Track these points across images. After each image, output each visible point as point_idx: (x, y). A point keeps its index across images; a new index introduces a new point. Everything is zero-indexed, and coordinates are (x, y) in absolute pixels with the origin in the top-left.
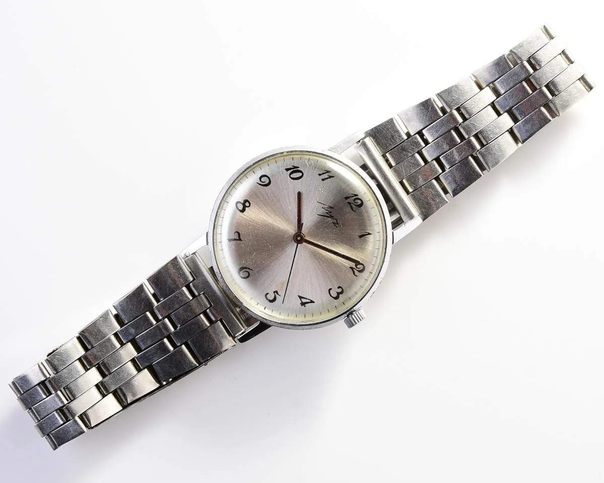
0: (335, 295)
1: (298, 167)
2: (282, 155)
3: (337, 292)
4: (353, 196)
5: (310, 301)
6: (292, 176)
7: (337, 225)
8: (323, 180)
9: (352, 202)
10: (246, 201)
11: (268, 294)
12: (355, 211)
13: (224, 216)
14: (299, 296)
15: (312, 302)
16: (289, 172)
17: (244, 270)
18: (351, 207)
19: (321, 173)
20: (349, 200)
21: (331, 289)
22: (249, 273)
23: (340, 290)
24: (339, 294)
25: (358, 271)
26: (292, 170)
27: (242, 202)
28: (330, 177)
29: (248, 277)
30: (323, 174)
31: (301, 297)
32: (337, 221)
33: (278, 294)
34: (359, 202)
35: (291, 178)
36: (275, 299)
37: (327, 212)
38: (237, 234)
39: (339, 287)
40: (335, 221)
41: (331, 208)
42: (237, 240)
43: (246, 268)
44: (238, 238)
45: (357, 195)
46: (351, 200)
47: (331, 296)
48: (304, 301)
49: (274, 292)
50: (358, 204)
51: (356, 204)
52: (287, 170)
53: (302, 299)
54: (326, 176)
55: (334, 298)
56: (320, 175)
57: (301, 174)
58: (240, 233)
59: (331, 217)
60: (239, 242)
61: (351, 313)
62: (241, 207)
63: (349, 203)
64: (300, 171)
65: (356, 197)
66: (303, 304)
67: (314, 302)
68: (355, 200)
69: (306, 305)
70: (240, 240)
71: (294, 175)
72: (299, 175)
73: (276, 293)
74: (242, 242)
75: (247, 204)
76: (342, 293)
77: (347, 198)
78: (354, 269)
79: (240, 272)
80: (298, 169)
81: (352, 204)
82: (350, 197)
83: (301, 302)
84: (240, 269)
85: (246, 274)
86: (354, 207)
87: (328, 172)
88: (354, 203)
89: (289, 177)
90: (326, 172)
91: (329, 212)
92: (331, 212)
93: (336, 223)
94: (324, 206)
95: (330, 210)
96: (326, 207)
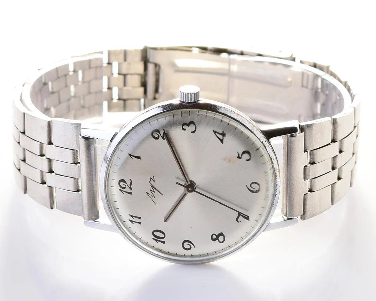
0: (192, 126)
1: (153, 239)
4: (124, 191)
5: (216, 134)
6: (163, 236)
8: (140, 218)
10: (214, 240)
11: (247, 160)
13: (240, 238)
15: (215, 132)
16: (163, 240)
17: (253, 190)
18: (131, 185)
19: (138, 224)
21: (193, 132)
23: (185, 127)
24: (188, 125)
25: (160, 134)
26: (160, 240)
27: (217, 240)
29: (254, 182)
30: (137, 222)
31: (222, 141)
32: (151, 181)
33: (239, 155)
35: (164, 234)
36: (244, 152)
38: (239, 220)
40: (152, 182)
41: (148, 194)
42: (242, 216)
43: (250, 190)
46: (128, 189)
47: (196, 127)
48: (221, 137)
49: (240, 158)
50: (124, 183)
52: (164, 242)
53: (222, 139)
54: (135, 220)
55: (195, 125)
56: (140, 223)
57: (155, 233)
58: (235, 219)
62: (221, 238)
63: (131, 188)
64: (153, 235)
65: (121, 189)
66: (224, 135)
68: (124, 188)
69: (222, 132)
70: (239, 215)
71: (161, 235)
72: (157, 234)
73: (240, 157)
74: (239, 212)
75: (214, 237)
76: (185, 124)
77: (130, 193)
78: (162, 136)
79: (258, 191)
80: (155, 238)
81: (129, 186)
82: (127, 192)
83: (224, 137)
84: (255, 193)
85: (253, 185)
86: (129, 183)
87: (132, 221)
88: (127, 186)
89: (166, 237)
90: (133, 223)
91: (152, 192)
92: (151, 190)
93: (152, 180)
94: (153, 198)
95: (150, 193)
96: (151, 197)
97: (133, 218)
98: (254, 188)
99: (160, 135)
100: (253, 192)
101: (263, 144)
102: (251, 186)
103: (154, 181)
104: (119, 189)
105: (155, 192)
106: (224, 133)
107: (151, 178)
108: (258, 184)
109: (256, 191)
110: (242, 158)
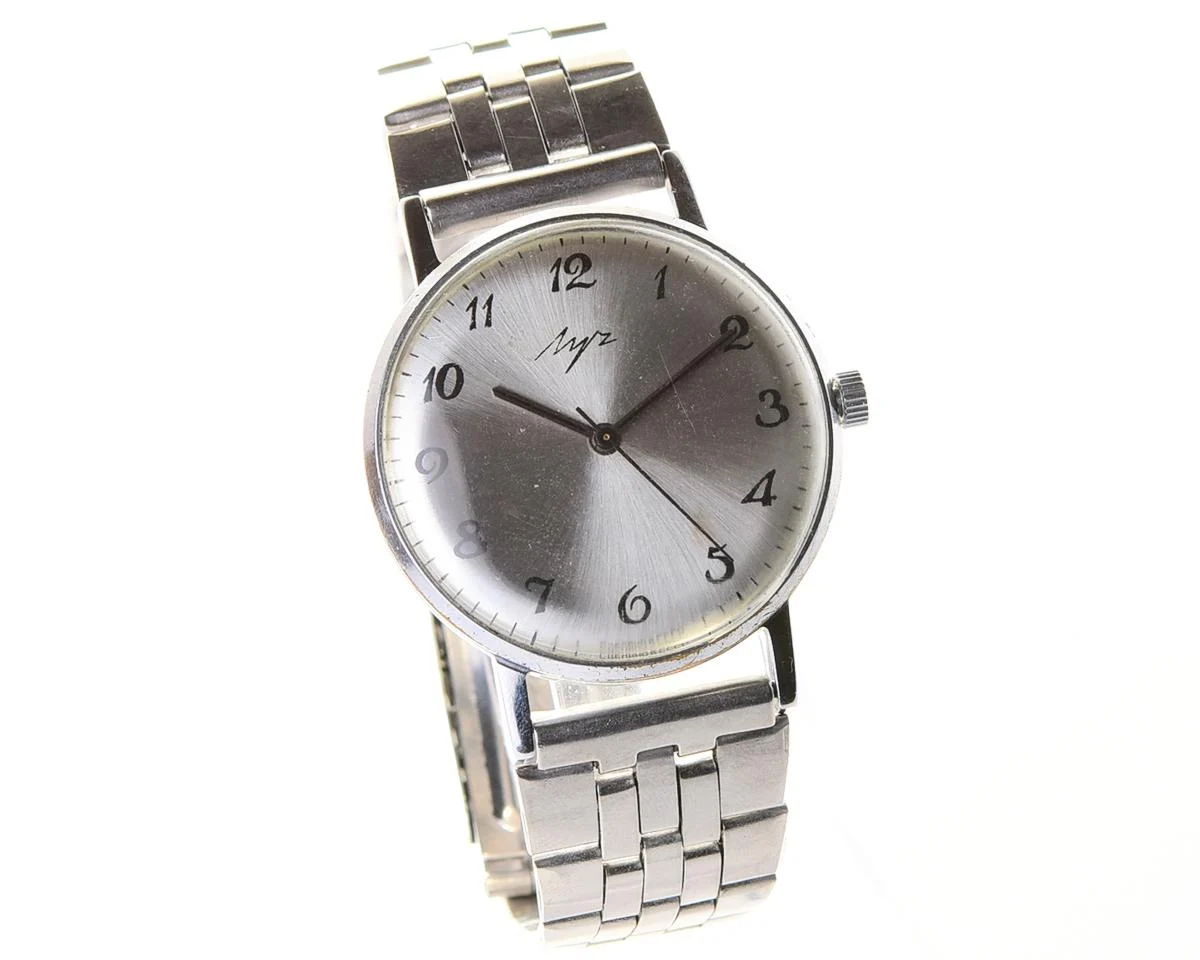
0: (776, 415)
1: (434, 369)
2: (387, 396)
3: (772, 407)
4: (557, 273)
5: (766, 481)
6: (448, 394)
7: (612, 337)
8: (488, 323)
9: (570, 277)
12: (595, 281)
14: (744, 502)
15: (770, 476)
16: (435, 393)
17: (628, 606)
18: (581, 285)
19: (470, 322)
20: (563, 285)
21: (759, 421)
22: (640, 597)
23: (770, 399)
24: (776, 405)
25: (739, 336)
26: (434, 386)
27: (461, 539)
28: (489, 302)
29: (648, 603)
30: (474, 318)
31: (749, 499)
32: (601, 334)
33: (718, 550)
34: (577, 261)
35: (453, 396)
36: (728, 561)
37: (569, 347)
38: (532, 585)
39: (762, 397)
40: (600, 339)
41: (563, 333)
42: (547, 590)
43: (623, 600)
44: (544, 587)
46: (565, 279)
47: (776, 424)
48: (760, 494)
49: (710, 556)
50: (581, 267)
51: (579, 271)
52: (428, 398)
53: (754, 497)
54: (481, 314)
55: (781, 421)
56: (473, 326)
57: (452, 372)
58: (535, 575)
59: (586, 342)
60: (553, 589)
62: (470, 548)
63: (569, 287)
64: (446, 368)
65: (562, 264)
66: (767, 500)
67: (774, 471)
68: (567, 271)
69: (772, 495)
70: (549, 583)
71: (449, 386)
72: (452, 374)
73: (714, 554)
74: (557, 581)
75: (471, 529)
76: (778, 396)
77: (556, 288)
78: (734, 343)
79: (627, 620)
80: (437, 372)
81: (576, 281)
82: (556, 278)
83: (760, 503)
84: (620, 613)
85: (640, 605)
86: (583, 279)
87: (474, 304)
88: (575, 276)
89: (447, 401)
90: (471, 309)
91: (571, 344)
92: (574, 340)
93: (604, 337)
94: (553, 348)
95: (567, 338)
96: (555, 345)
97: (485, 306)
98: (631, 607)
99: (736, 339)
100: (622, 606)
101: (764, 606)
102: (637, 598)
103: (602, 343)
104: (560, 259)
105: (571, 350)
106: (773, 501)
107: (609, 334)
108: (644, 618)
109: (625, 616)
110: (711, 560)
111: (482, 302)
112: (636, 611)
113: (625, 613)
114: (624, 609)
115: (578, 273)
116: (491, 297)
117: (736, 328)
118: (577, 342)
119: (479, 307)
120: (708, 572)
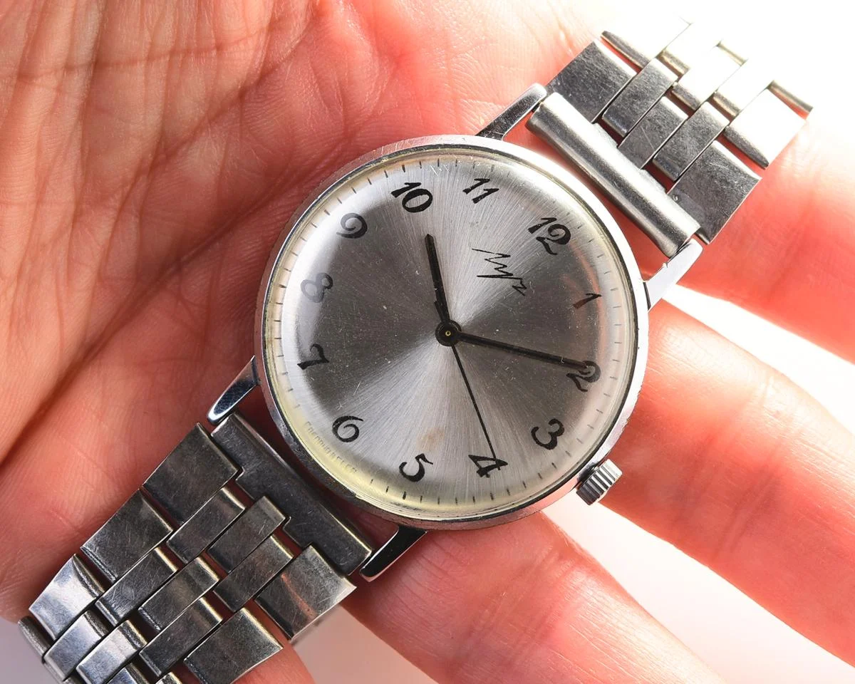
0: (547, 440)
1: (419, 184)
2: (378, 164)
3: (550, 433)
4: (546, 223)
5: (495, 463)
6: (408, 205)
7: (524, 291)
8: (476, 200)
9: (545, 235)
10: (321, 277)
12: (556, 254)
13: (281, 317)
14: (470, 457)
15: (501, 463)
16: (402, 196)
17: (345, 423)
18: (546, 246)
19: (469, 187)
20: (538, 233)
21: (535, 429)
22: (356, 428)
23: (555, 428)
24: (553, 435)
25: (585, 379)
26: (407, 193)
27: (315, 281)
28: (490, 191)
29: (356, 436)
30: (473, 188)
31: (475, 459)
32: (521, 283)
33: (426, 461)
34: (562, 232)
35: (408, 210)
36: (421, 472)
37: (497, 266)
38: (315, 348)
39: (553, 422)
40: (518, 284)
41: (504, 256)
42: (318, 362)
43: (347, 418)
44: (319, 358)
45: (554, 219)
46: (543, 232)
47: (539, 443)
48: (484, 464)
49: (417, 458)
50: (559, 237)
51: (556, 238)
52: (396, 193)
53: (478, 462)
54: (480, 191)
55: (544, 445)
56: (467, 191)
57: (426, 198)
58: (323, 346)
59: (508, 275)
60: (322, 366)
61: (589, 473)
62: (312, 291)
63: (539, 239)
64: (425, 192)
65: (553, 223)
66: (483, 472)
67: (506, 464)
68: (550, 230)
69: (488, 473)
70: (324, 360)
71: (413, 203)
72: (423, 199)
73: (420, 460)
74: (329, 364)
75: (325, 283)
76: (560, 432)
77: (532, 230)
78: (577, 378)
79: (335, 430)
80: (418, 188)
81: (546, 241)
82: (540, 226)
83: (477, 468)
84: (336, 422)
85: (351, 431)
86: (553, 246)
87: (483, 181)
88: (550, 237)
89: (402, 208)
90: (479, 182)
91: (500, 266)
92: (505, 266)
93: (521, 286)
94: (488, 256)
95: (503, 261)
96: (493, 256)
97: (487, 190)
98: (347, 426)
99: (582, 378)
100: (343, 419)
102: (354, 426)
103: (516, 288)
104: (555, 219)
105: (495, 269)
106: (485, 476)
107: (525, 288)
108: (344, 440)
109: (337, 427)
110: (415, 460)
111: (489, 186)
112: (345, 432)
113: (339, 425)
114: (341, 423)
115: (552, 238)
116: (496, 190)
117: (589, 373)
118: (504, 270)
119: (483, 186)
120: (405, 463)
